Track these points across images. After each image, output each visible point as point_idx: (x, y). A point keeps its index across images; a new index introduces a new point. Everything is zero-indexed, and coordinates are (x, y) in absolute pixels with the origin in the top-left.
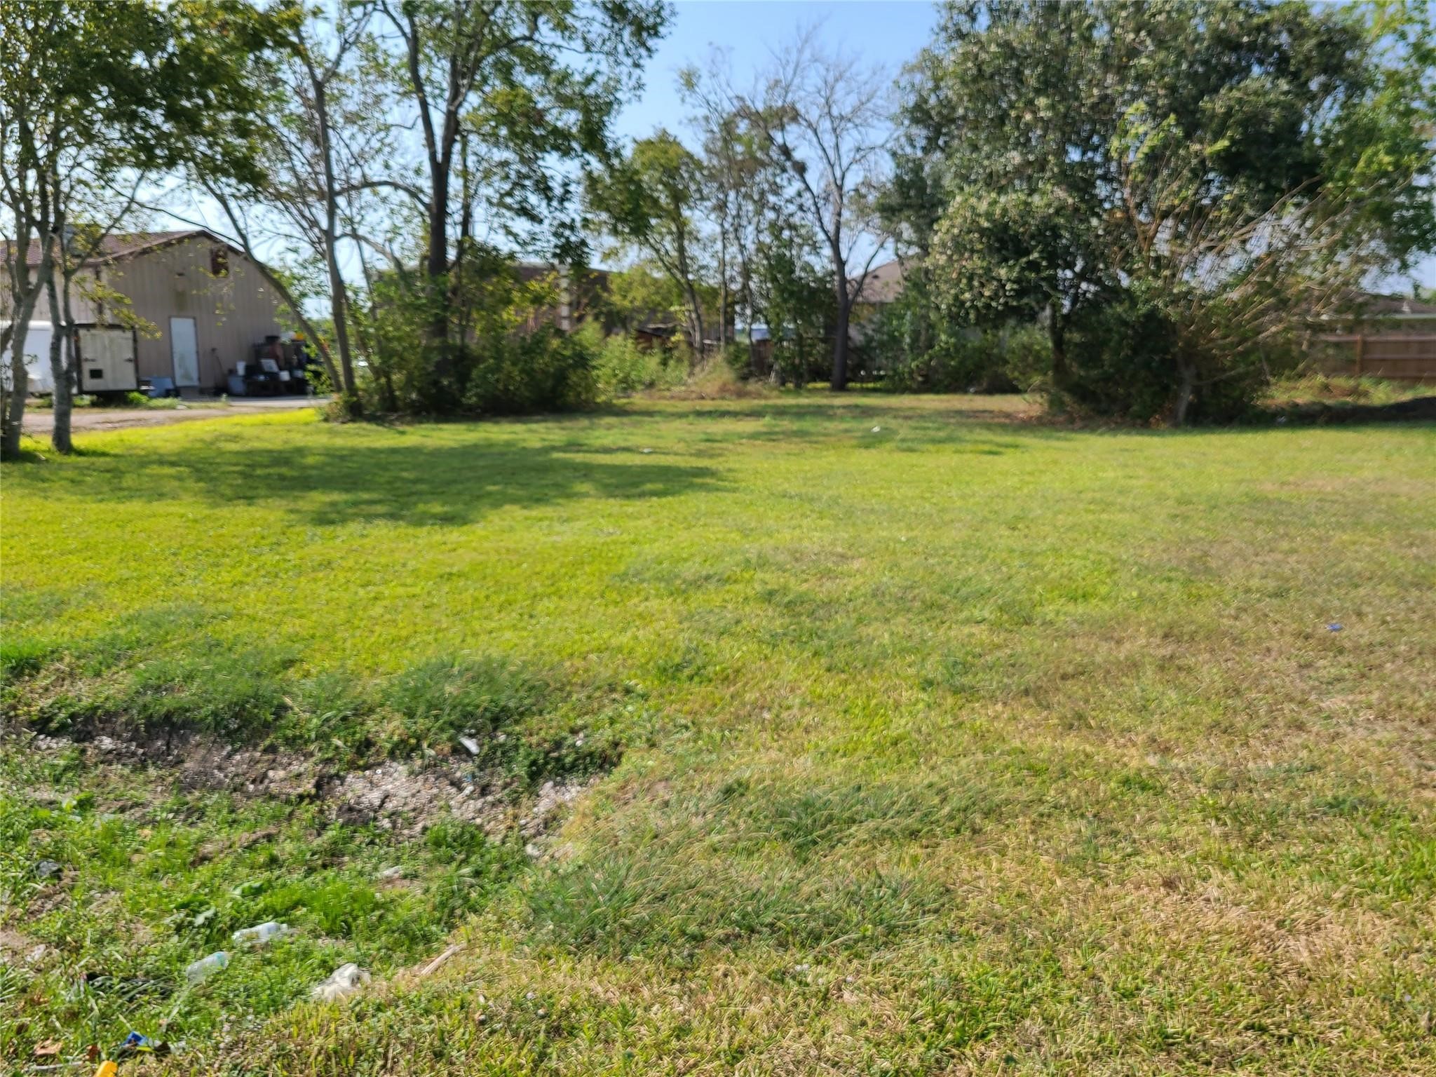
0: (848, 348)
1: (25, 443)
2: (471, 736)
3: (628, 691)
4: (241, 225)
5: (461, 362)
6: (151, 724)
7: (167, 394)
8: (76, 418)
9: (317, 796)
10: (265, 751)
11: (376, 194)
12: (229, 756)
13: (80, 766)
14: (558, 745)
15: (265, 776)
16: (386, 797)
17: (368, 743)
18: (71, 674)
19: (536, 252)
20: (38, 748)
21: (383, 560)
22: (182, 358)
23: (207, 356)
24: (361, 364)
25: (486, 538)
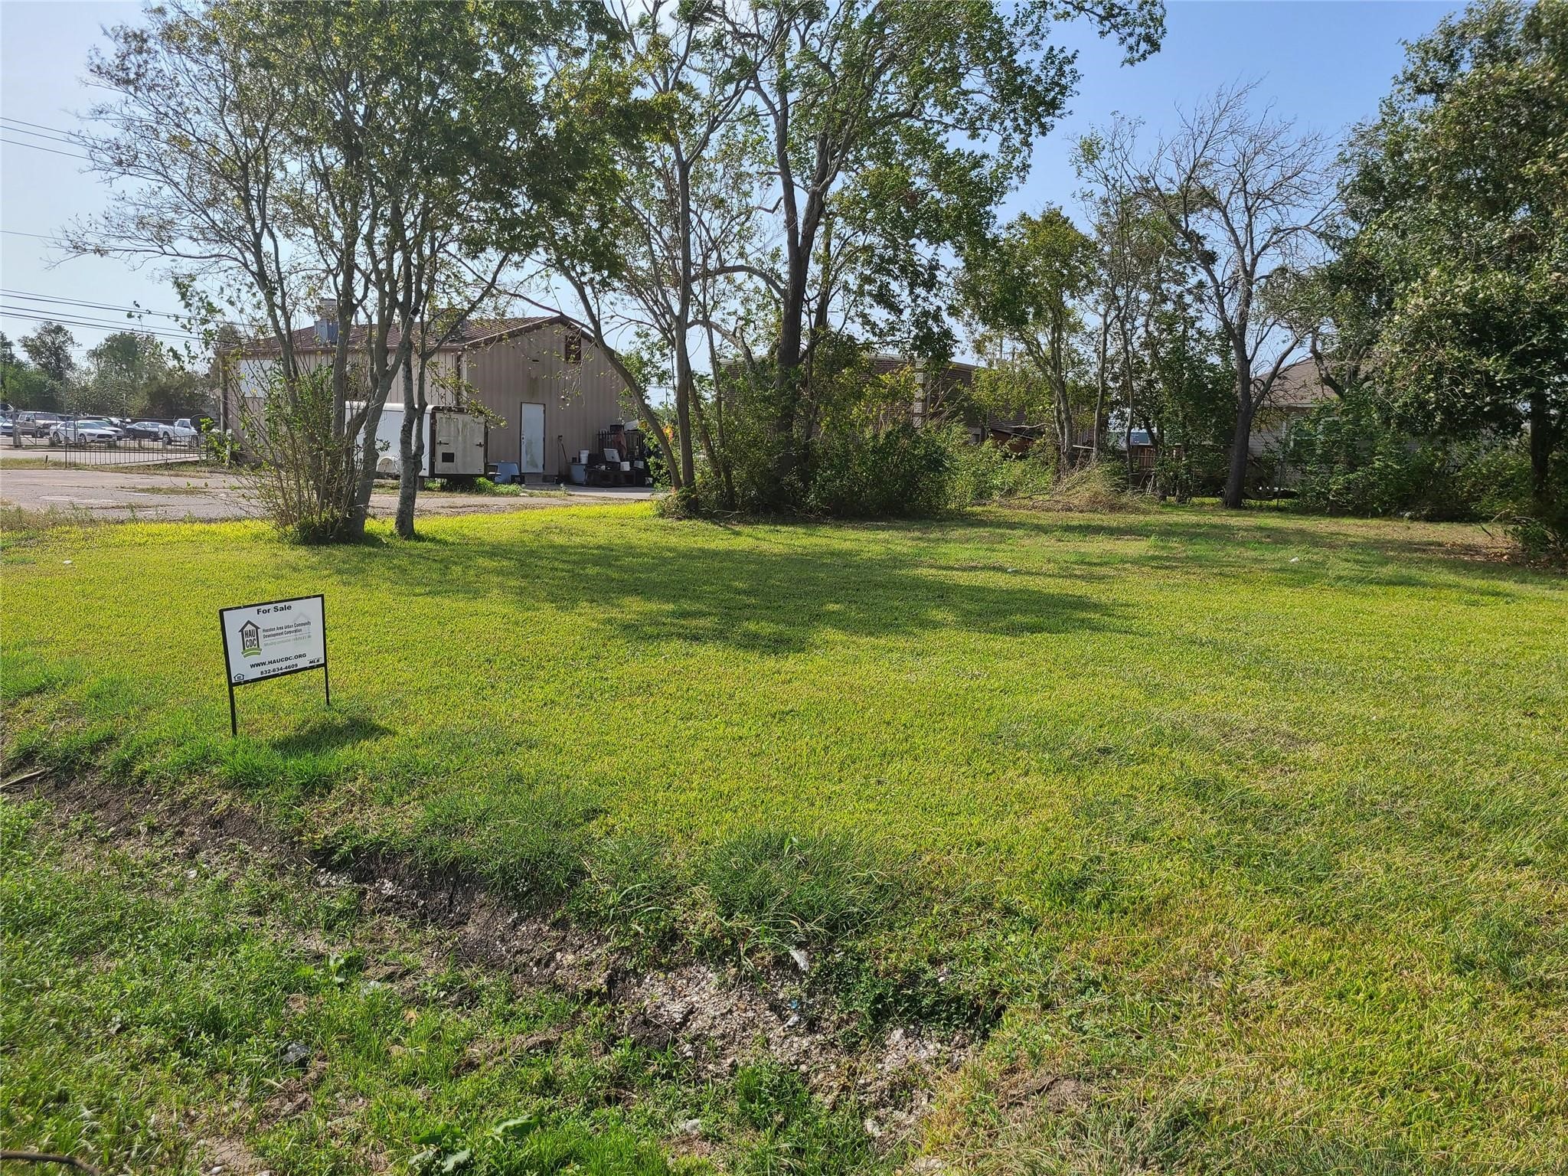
0: (1247, 459)
1: (370, 525)
2: (800, 946)
3: (1008, 911)
4: (595, 311)
5: (806, 460)
6: (435, 872)
7: (513, 480)
8: (422, 501)
9: (608, 996)
10: (554, 925)
11: (730, 281)
12: (515, 925)
13: (355, 913)
14: (913, 977)
15: (552, 957)
16: (690, 1013)
17: (673, 936)
18: (362, 800)
19: (895, 344)
20: (317, 884)
21: (708, 687)
22: (530, 443)
23: (553, 442)
24: (700, 457)
25: (826, 670)
